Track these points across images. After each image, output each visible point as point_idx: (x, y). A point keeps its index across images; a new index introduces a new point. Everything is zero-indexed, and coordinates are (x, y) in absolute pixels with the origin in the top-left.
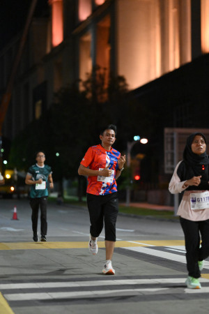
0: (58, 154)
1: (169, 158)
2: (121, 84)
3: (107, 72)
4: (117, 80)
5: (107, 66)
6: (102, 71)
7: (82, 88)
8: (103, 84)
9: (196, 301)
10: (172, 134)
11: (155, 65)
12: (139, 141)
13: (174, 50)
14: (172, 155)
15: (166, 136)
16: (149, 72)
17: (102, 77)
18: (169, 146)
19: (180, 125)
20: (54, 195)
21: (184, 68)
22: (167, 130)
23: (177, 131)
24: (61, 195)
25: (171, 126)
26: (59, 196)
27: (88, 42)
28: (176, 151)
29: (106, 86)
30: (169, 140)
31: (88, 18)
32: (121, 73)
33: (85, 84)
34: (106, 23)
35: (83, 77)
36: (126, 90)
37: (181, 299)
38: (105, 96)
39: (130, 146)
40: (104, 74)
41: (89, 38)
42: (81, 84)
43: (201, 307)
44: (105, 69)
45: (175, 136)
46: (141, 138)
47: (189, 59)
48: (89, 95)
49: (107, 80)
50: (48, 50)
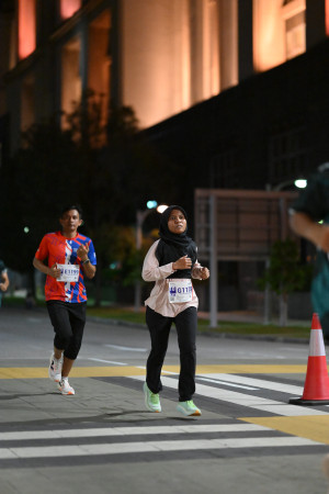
0: (26, 230)
1: (203, 235)
2: (128, 119)
3: (106, 100)
4: (122, 114)
5: (105, 90)
6: (97, 99)
7: (65, 126)
8: (99, 118)
9: (243, 459)
10: (207, 198)
11: (181, 90)
12: (154, 210)
13: (211, 66)
14: (208, 231)
15: (197, 202)
16: (171, 100)
17: (97, 108)
18: (203, 217)
19: (220, 185)
20: (21, 294)
21: (226, 94)
22: (199, 193)
23: (214, 194)
24: (32, 294)
25: (206, 186)
26: (29, 295)
27: (75, 52)
28: (213, 226)
29: (103, 123)
30: (203, 208)
31: (75, 14)
32: (127, 101)
33: (71, 118)
34: (104, 23)
35: (68, 108)
36: (135, 128)
37: (219, 457)
38: (103, 137)
39: (141, 217)
40: (101, 103)
41: (77, 45)
42: (64, 119)
43: (250, 470)
44: (102, 95)
45: (212, 202)
46: (159, 204)
47: (234, 81)
48: (77, 136)
49: (105, 113)
50: (13, 64)
